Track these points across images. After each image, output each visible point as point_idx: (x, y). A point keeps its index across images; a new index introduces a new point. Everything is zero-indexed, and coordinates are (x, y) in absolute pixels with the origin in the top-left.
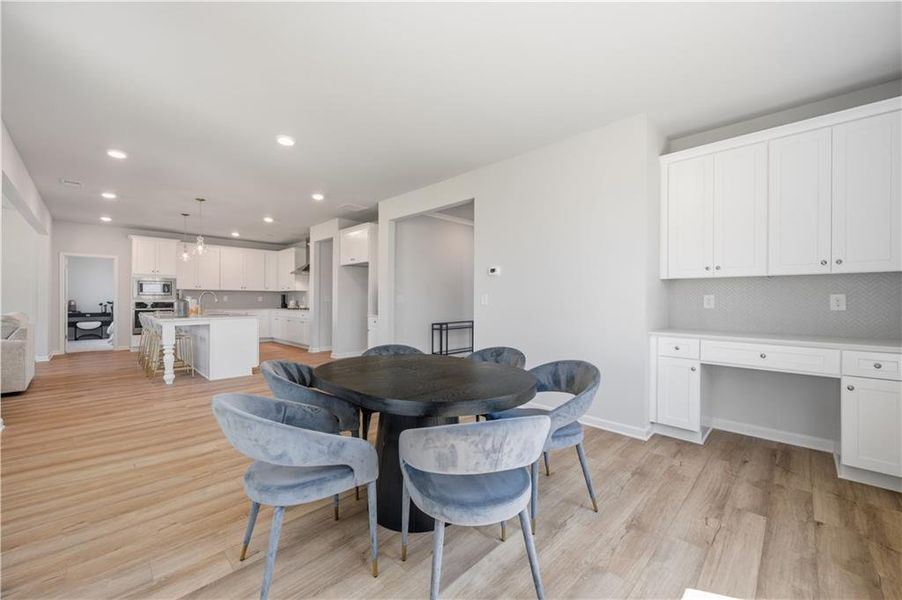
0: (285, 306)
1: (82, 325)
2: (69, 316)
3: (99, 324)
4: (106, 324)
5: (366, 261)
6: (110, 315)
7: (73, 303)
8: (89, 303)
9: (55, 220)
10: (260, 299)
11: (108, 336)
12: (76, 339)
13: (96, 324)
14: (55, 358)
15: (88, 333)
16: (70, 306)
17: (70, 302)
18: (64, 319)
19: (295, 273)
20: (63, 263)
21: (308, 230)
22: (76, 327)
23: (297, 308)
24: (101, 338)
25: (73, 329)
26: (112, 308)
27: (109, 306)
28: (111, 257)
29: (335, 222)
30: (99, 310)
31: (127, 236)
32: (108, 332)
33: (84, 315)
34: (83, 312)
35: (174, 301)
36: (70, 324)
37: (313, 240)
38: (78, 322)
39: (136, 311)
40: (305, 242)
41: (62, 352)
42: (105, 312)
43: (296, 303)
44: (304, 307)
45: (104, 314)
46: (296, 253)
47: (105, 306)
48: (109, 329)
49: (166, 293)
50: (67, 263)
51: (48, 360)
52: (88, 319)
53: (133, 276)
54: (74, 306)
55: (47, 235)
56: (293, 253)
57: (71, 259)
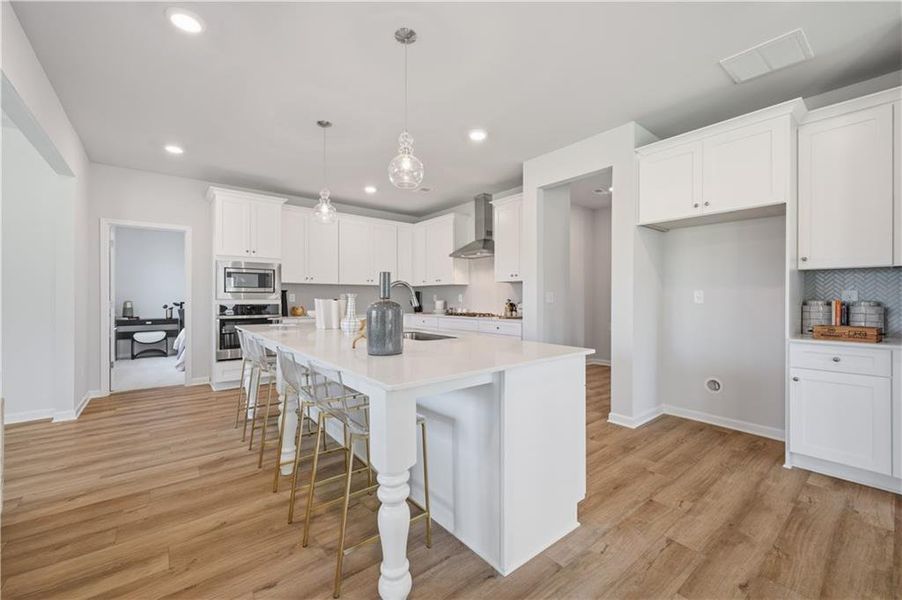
1: (141, 337)
2: (119, 323)
3: (163, 334)
4: (172, 334)
5: (781, 201)
6: (180, 322)
7: (129, 306)
8: (151, 308)
9: (93, 159)
11: (176, 353)
12: (133, 357)
13: (160, 335)
15: (147, 348)
16: (125, 309)
17: (125, 304)
18: (108, 330)
19: (455, 255)
20: (107, 235)
21: (521, 166)
22: (133, 340)
23: (449, 313)
24: (165, 355)
25: (129, 341)
26: (181, 312)
27: (177, 309)
28: (179, 228)
30: (162, 315)
32: (175, 346)
33: (143, 322)
34: (142, 318)
35: (279, 302)
36: (120, 336)
37: (531, 185)
38: (134, 333)
39: (221, 320)
40: (473, 203)
41: (104, 393)
42: (171, 318)
43: (445, 304)
44: (464, 311)
45: (170, 321)
46: (455, 224)
47: (171, 309)
48: (178, 342)
49: (262, 290)
50: (113, 238)
51: (74, 418)
52: (148, 328)
53: (215, 258)
54: (132, 308)
55: (73, 175)
56: (451, 222)
57: (119, 230)
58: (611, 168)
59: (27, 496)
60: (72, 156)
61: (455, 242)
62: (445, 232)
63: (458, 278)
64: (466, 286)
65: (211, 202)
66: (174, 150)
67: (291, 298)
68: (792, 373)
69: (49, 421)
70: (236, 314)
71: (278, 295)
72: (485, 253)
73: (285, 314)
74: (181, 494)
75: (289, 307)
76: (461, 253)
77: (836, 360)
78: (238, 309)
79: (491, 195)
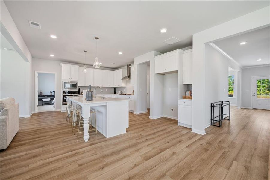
0: (115, 93)
1: (44, 100)
2: (39, 96)
3: (50, 99)
4: (52, 99)
5: (177, 70)
6: (54, 96)
7: (41, 92)
8: (47, 92)
9: (33, 57)
10: (107, 90)
11: (53, 104)
12: (42, 105)
13: (49, 99)
14: (33, 115)
15: (46, 103)
16: (40, 93)
17: (40, 91)
18: (37, 98)
19: (122, 79)
20: (36, 75)
21: (134, 59)
22: (42, 101)
23: (122, 94)
24: (50, 104)
25: (41, 101)
26: (54, 93)
27: (53, 93)
28: (54, 73)
29: (153, 53)
30: (50, 94)
31: (60, 65)
32: (53, 102)
33: (45, 96)
34: (44, 95)
35: (78, 91)
36: (39, 100)
37: (136, 63)
38: (42, 99)
39: (63, 95)
40: (127, 66)
41: (36, 112)
42: (52, 95)
43: (121, 91)
44: (125, 93)
45: (52, 96)
46: (123, 71)
47: (52, 93)
48: (53, 101)
49: (74, 88)
50: (38, 75)
51: (30, 117)
52: (46, 97)
53: (62, 80)
54: (42, 93)
55: (29, 62)
56: (122, 71)
57: (39, 74)
58: (150, 61)
59: (23, 128)
60: (29, 57)
61: (123, 76)
62: (120, 73)
63: (123, 85)
64: (125, 87)
65: (61, 67)
66: (52, 56)
67: (81, 90)
68: (178, 106)
69: (24, 117)
70: (68, 94)
71: (78, 89)
72: (129, 79)
73: (79, 93)
74: (52, 128)
75: (81, 92)
76: (124, 79)
77: (184, 103)
78: (69, 93)
79: (131, 65)
